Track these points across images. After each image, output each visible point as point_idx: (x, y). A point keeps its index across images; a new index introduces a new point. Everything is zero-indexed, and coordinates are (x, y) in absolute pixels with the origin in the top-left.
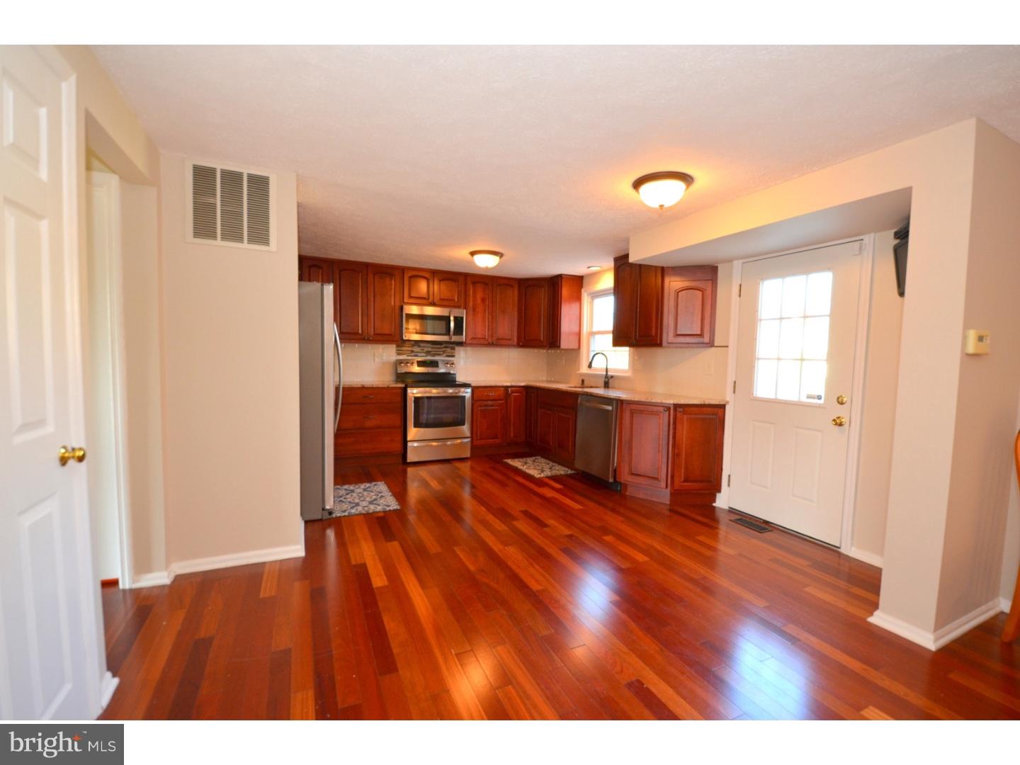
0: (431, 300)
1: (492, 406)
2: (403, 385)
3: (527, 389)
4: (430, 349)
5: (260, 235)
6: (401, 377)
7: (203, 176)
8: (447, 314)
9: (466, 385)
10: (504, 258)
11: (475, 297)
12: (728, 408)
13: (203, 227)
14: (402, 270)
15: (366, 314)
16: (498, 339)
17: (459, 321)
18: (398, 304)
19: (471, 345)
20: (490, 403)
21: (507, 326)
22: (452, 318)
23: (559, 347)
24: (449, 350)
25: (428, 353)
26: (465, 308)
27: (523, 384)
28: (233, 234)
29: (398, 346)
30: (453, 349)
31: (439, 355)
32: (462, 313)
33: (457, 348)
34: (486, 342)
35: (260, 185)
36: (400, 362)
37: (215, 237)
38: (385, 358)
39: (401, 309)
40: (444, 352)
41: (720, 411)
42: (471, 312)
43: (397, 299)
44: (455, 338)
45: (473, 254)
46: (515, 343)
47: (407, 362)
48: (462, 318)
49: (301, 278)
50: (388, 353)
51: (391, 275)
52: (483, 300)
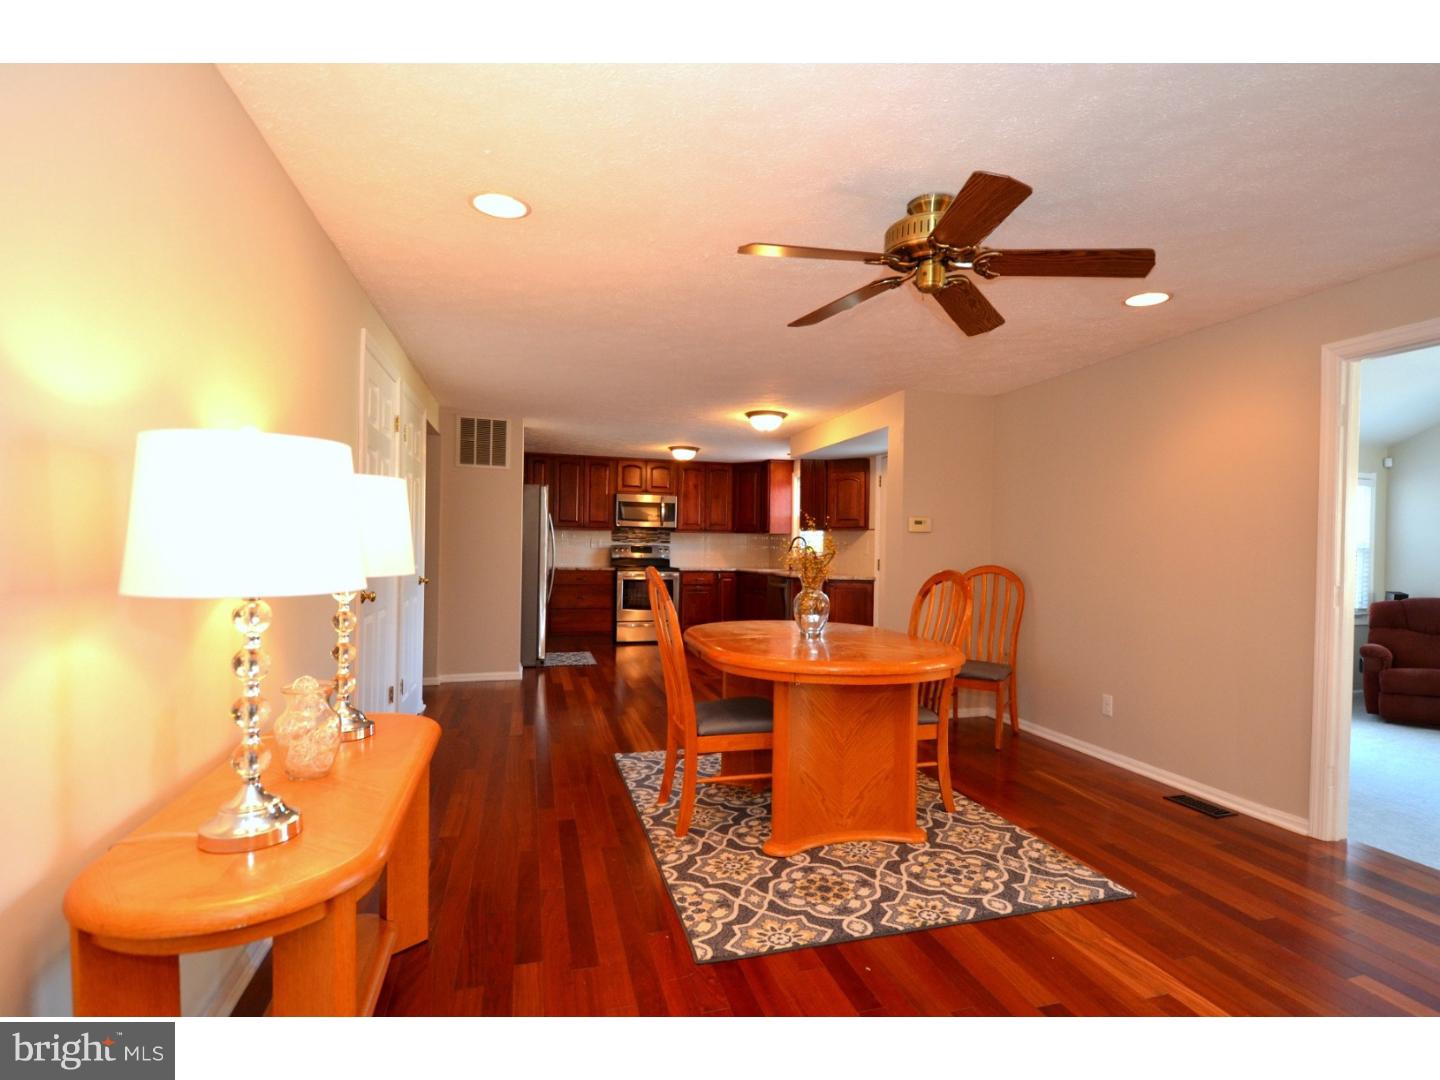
0: (643, 487)
1: (701, 591)
2: (613, 569)
3: (738, 574)
4: (645, 536)
5: (500, 460)
6: (613, 562)
7: (467, 424)
8: (658, 501)
9: (676, 570)
10: (700, 452)
11: (687, 484)
12: (875, 583)
13: (466, 458)
14: (616, 461)
15: (582, 503)
16: (711, 525)
17: (670, 507)
18: (612, 492)
19: (683, 530)
20: (698, 587)
21: (722, 511)
22: (663, 505)
23: (768, 531)
24: (663, 536)
25: (642, 539)
26: (678, 495)
27: (733, 569)
28: (483, 460)
29: (613, 533)
30: (668, 534)
31: (654, 541)
32: (673, 500)
33: (672, 534)
34: (698, 528)
35: (501, 427)
36: (615, 548)
37: (472, 462)
38: (601, 545)
39: (615, 496)
40: (659, 538)
41: (868, 586)
42: (682, 499)
43: (612, 488)
44: (666, 524)
45: (672, 449)
46: (730, 527)
47: (620, 548)
48: (674, 505)
49: (527, 481)
50: (604, 540)
51: (606, 466)
52: (696, 487)
